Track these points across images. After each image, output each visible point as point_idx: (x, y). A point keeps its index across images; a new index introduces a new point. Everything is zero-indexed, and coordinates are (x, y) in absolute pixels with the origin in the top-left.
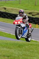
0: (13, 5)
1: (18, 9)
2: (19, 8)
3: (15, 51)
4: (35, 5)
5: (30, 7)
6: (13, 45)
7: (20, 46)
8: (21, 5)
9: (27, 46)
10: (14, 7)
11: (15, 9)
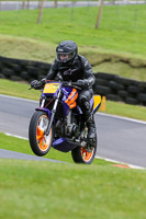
0: (14, 25)
1: (32, 41)
2: (35, 36)
3: (21, 197)
4: (97, 27)
5: (77, 32)
6: (14, 174)
7: (40, 179)
8: (45, 25)
9: (68, 178)
10: (20, 35)
11: (22, 43)
